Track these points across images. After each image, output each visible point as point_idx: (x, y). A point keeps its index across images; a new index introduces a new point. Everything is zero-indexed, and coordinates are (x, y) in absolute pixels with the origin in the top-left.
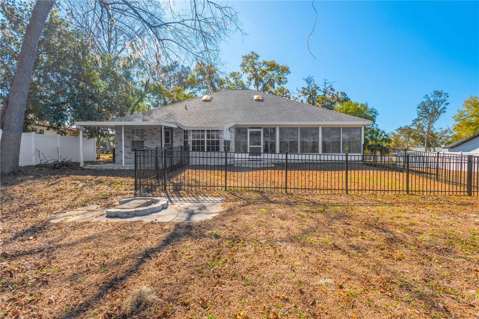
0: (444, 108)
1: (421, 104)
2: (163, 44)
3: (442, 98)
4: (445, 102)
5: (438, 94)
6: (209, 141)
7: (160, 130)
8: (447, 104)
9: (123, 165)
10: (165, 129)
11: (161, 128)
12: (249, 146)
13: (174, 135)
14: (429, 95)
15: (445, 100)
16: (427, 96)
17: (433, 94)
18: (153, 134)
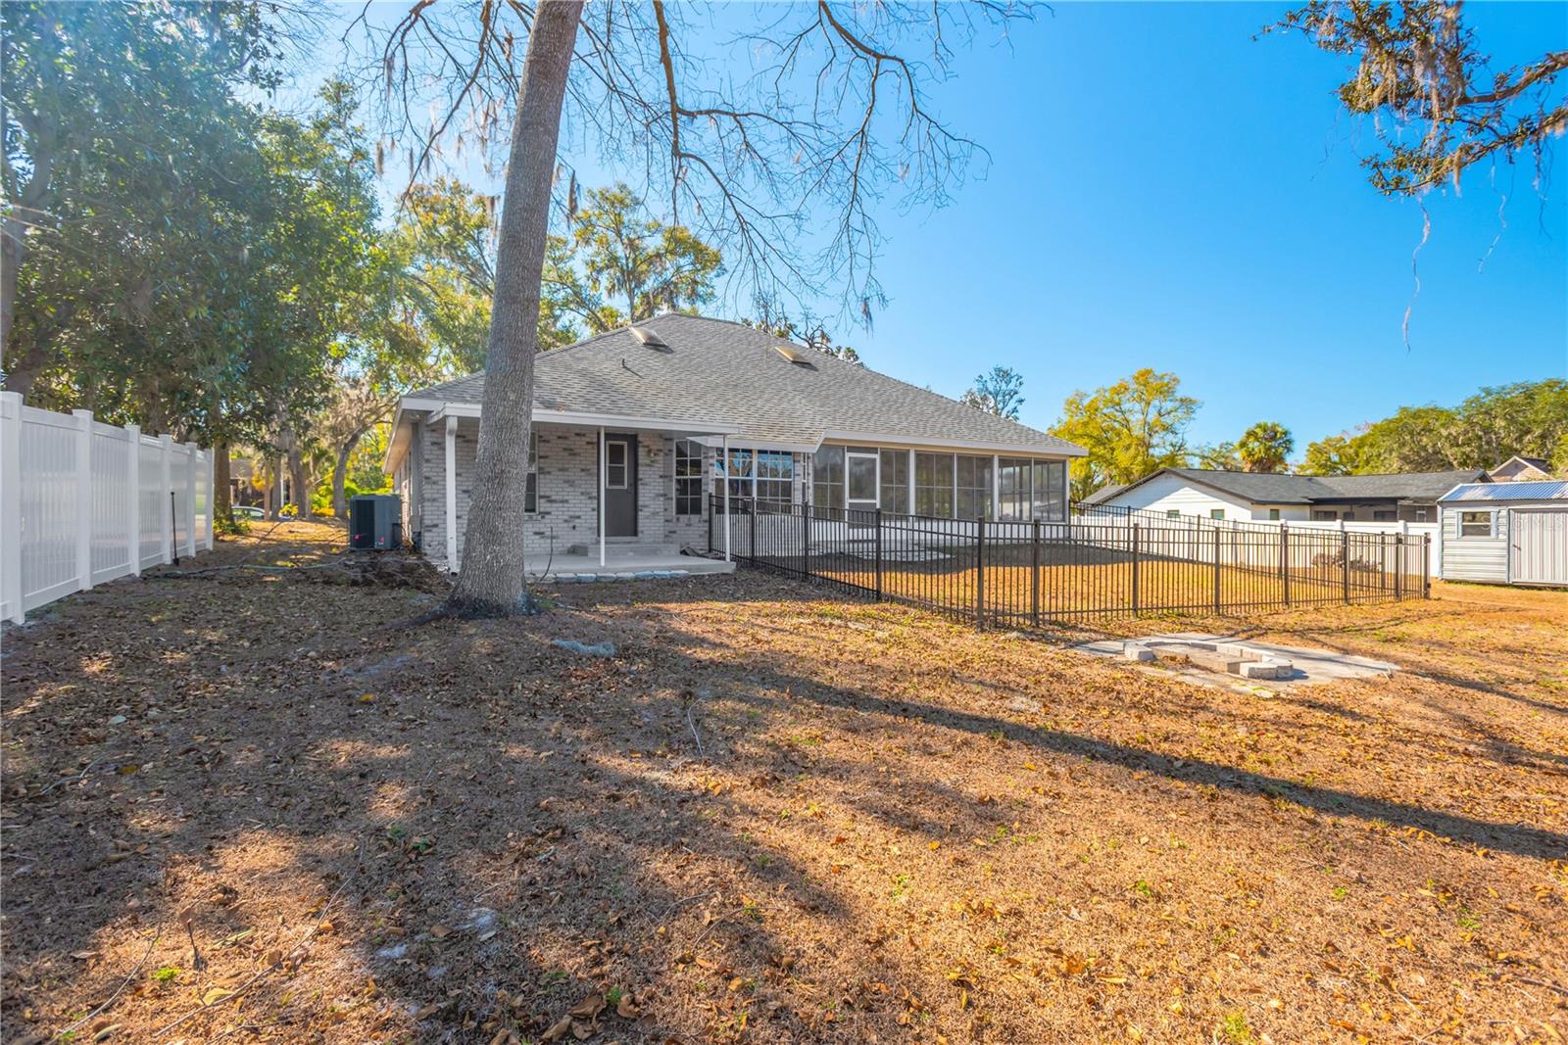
0: (1015, 410)
1: (966, 396)
2: (680, 167)
3: (1011, 386)
4: (1016, 397)
5: (1004, 375)
6: (765, 482)
7: (595, 440)
8: (1021, 401)
9: (603, 564)
10: (608, 436)
11: (599, 434)
12: (848, 501)
13: (642, 459)
14: (986, 377)
15: (1016, 393)
16: (981, 377)
17: (993, 373)
18: (571, 452)
